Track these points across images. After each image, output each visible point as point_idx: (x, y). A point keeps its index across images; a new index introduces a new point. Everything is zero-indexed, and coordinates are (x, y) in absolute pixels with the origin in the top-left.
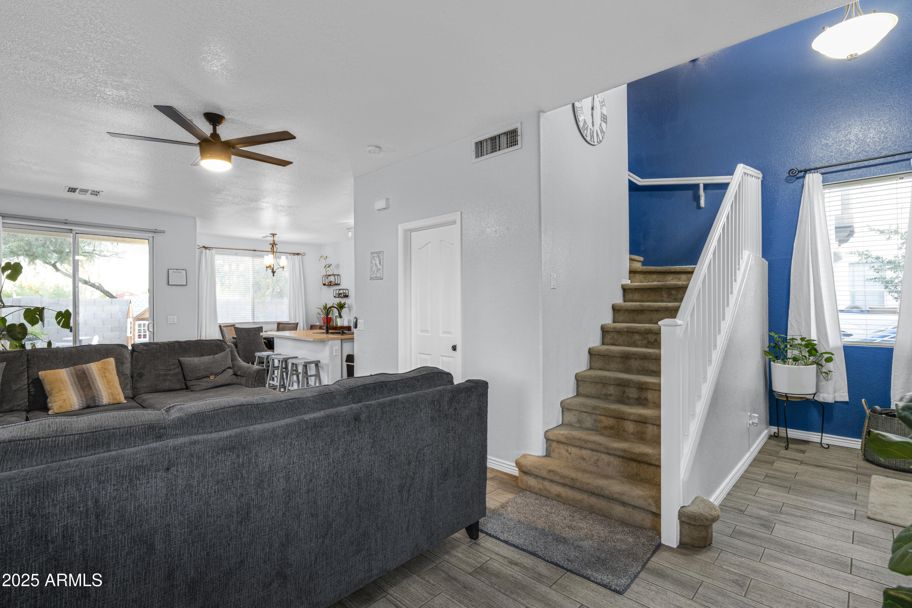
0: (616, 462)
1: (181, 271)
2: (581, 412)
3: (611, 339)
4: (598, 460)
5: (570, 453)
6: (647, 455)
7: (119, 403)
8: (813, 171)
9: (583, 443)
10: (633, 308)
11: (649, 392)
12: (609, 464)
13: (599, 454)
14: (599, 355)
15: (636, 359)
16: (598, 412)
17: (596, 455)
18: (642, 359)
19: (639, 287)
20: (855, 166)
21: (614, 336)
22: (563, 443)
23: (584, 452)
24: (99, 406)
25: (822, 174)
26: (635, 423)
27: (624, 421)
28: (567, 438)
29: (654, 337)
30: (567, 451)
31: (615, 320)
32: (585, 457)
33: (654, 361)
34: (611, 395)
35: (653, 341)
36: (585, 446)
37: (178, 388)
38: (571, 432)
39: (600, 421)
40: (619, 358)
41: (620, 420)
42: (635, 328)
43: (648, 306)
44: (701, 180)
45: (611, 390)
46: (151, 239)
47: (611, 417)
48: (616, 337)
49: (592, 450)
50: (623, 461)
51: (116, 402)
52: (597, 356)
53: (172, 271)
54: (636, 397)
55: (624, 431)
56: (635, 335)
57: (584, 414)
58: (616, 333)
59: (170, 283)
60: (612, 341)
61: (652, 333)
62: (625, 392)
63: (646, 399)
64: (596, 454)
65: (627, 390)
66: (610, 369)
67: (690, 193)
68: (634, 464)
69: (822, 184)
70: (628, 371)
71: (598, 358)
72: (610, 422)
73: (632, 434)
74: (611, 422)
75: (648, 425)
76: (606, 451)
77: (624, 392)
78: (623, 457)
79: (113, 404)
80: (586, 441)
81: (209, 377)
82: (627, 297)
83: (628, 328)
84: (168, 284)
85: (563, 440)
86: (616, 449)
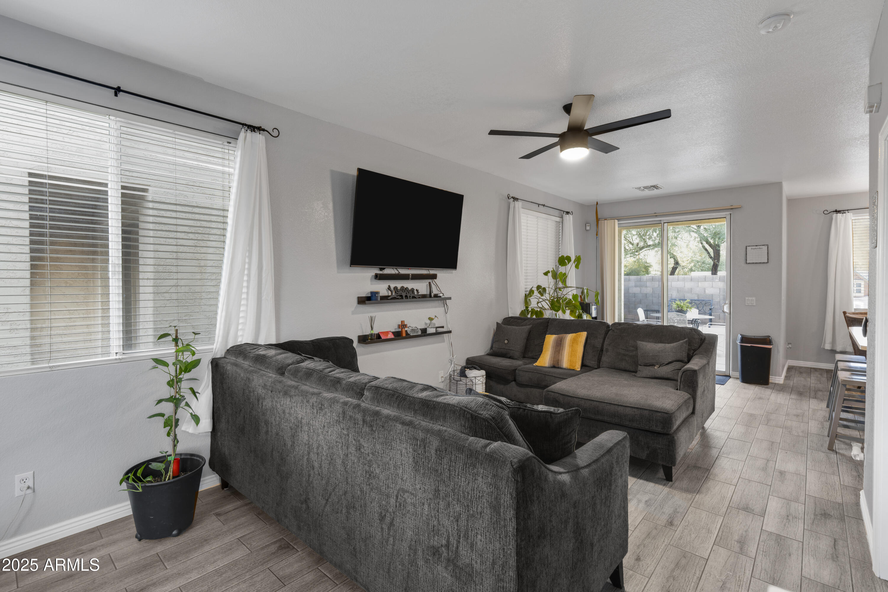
1: (761, 247)
7: (573, 370)
24: (561, 368)
37: (632, 370)
46: (728, 217)
51: (572, 368)
53: (751, 247)
59: (748, 262)
79: (570, 369)
81: (655, 366)
84: (746, 263)
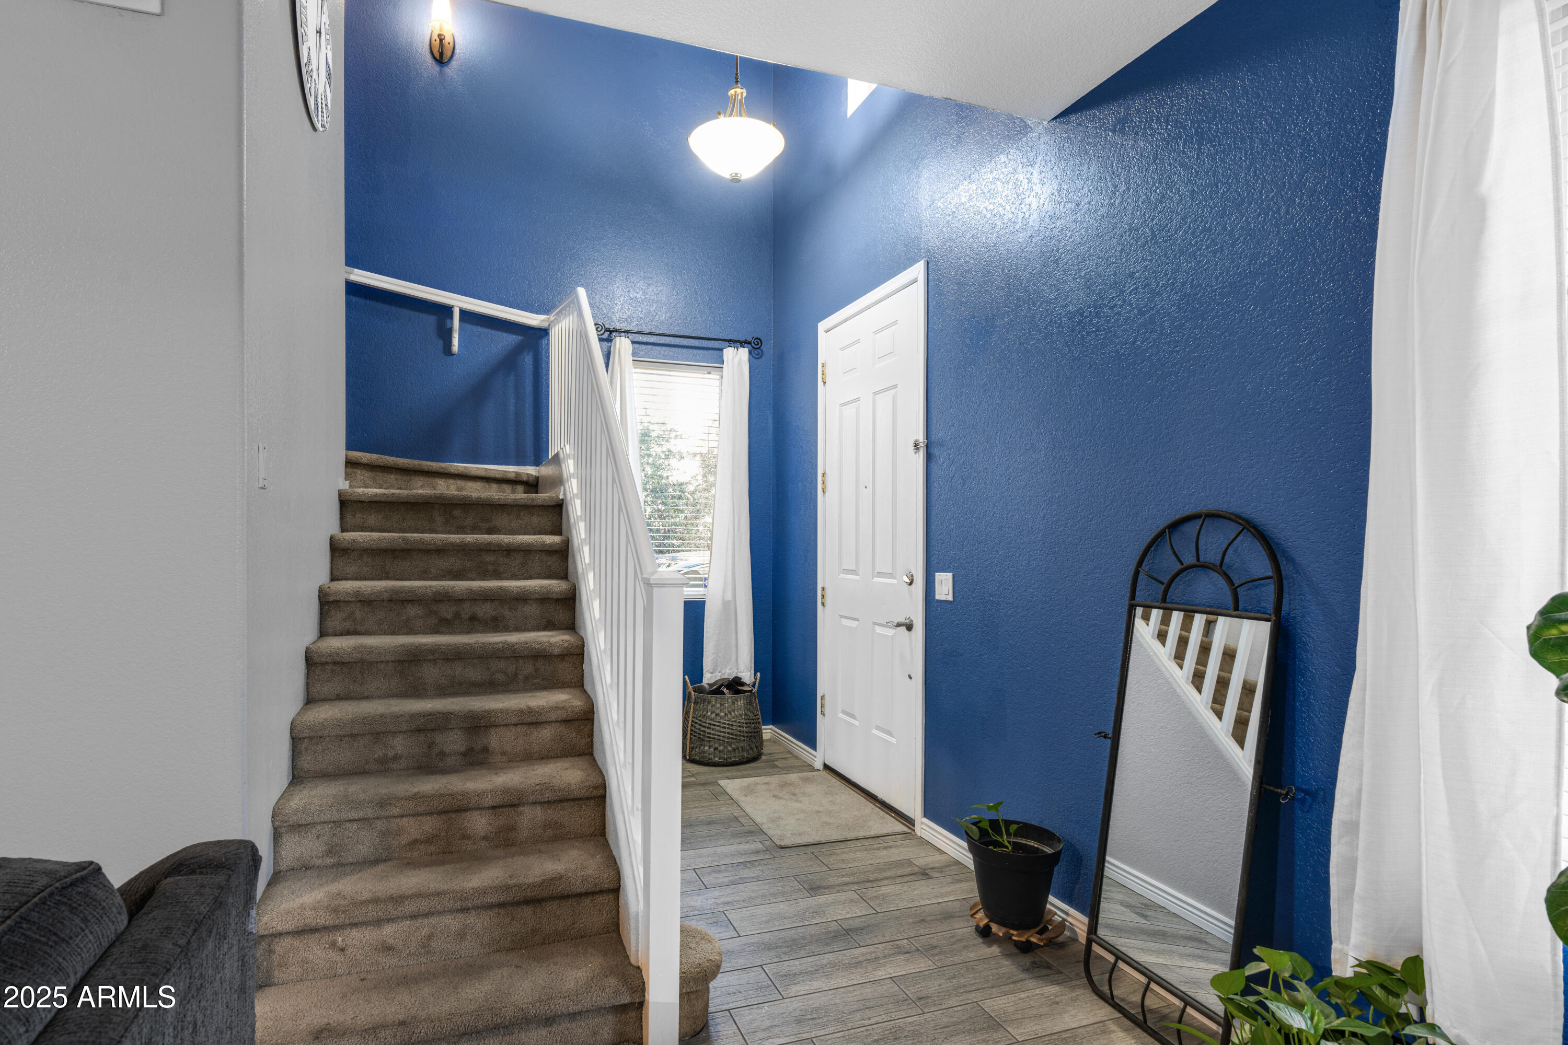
0: (478, 922)
2: (337, 823)
3: (345, 620)
4: (430, 937)
5: (342, 950)
6: (558, 878)
8: (623, 334)
9: (390, 907)
10: (383, 545)
11: (493, 731)
12: (461, 935)
13: (433, 920)
14: (335, 663)
15: (434, 662)
16: (395, 811)
17: (424, 927)
18: (448, 660)
19: (383, 499)
20: (662, 342)
21: (353, 613)
22: (314, 930)
23: (388, 930)
25: (633, 342)
26: (491, 811)
27: (464, 814)
28: (335, 910)
29: (454, 609)
30: (333, 944)
31: (335, 572)
32: (391, 941)
33: (476, 661)
34: (396, 758)
35: (449, 616)
36: (398, 912)
38: (334, 887)
39: (399, 832)
40: (390, 664)
41: (454, 815)
42: (411, 591)
43: (422, 541)
44: (459, 302)
45: (399, 745)
47: (430, 814)
48: (358, 614)
49: (413, 917)
50: (499, 914)
52: (328, 667)
54: (463, 749)
55: (465, 837)
56: (409, 606)
57: (349, 825)
58: (359, 604)
60: (347, 625)
61: (449, 601)
62: (433, 743)
63: (486, 750)
64: (425, 921)
65: (439, 738)
66: (366, 694)
67: (430, 320)
68: (527, 911)
69: (632, 358)
70: (416, 692)
71: (332, 671)
72: (427, 828)
73: (485, 838)
74: (429, 825)
75: (521, 809)
76: (458, 905)
77: (431, 745)
78: (501, 905)
80: (398, 900)
82: (349, 519)
83: (394, 591)
85: (323, 919)
86: (484, 892)
